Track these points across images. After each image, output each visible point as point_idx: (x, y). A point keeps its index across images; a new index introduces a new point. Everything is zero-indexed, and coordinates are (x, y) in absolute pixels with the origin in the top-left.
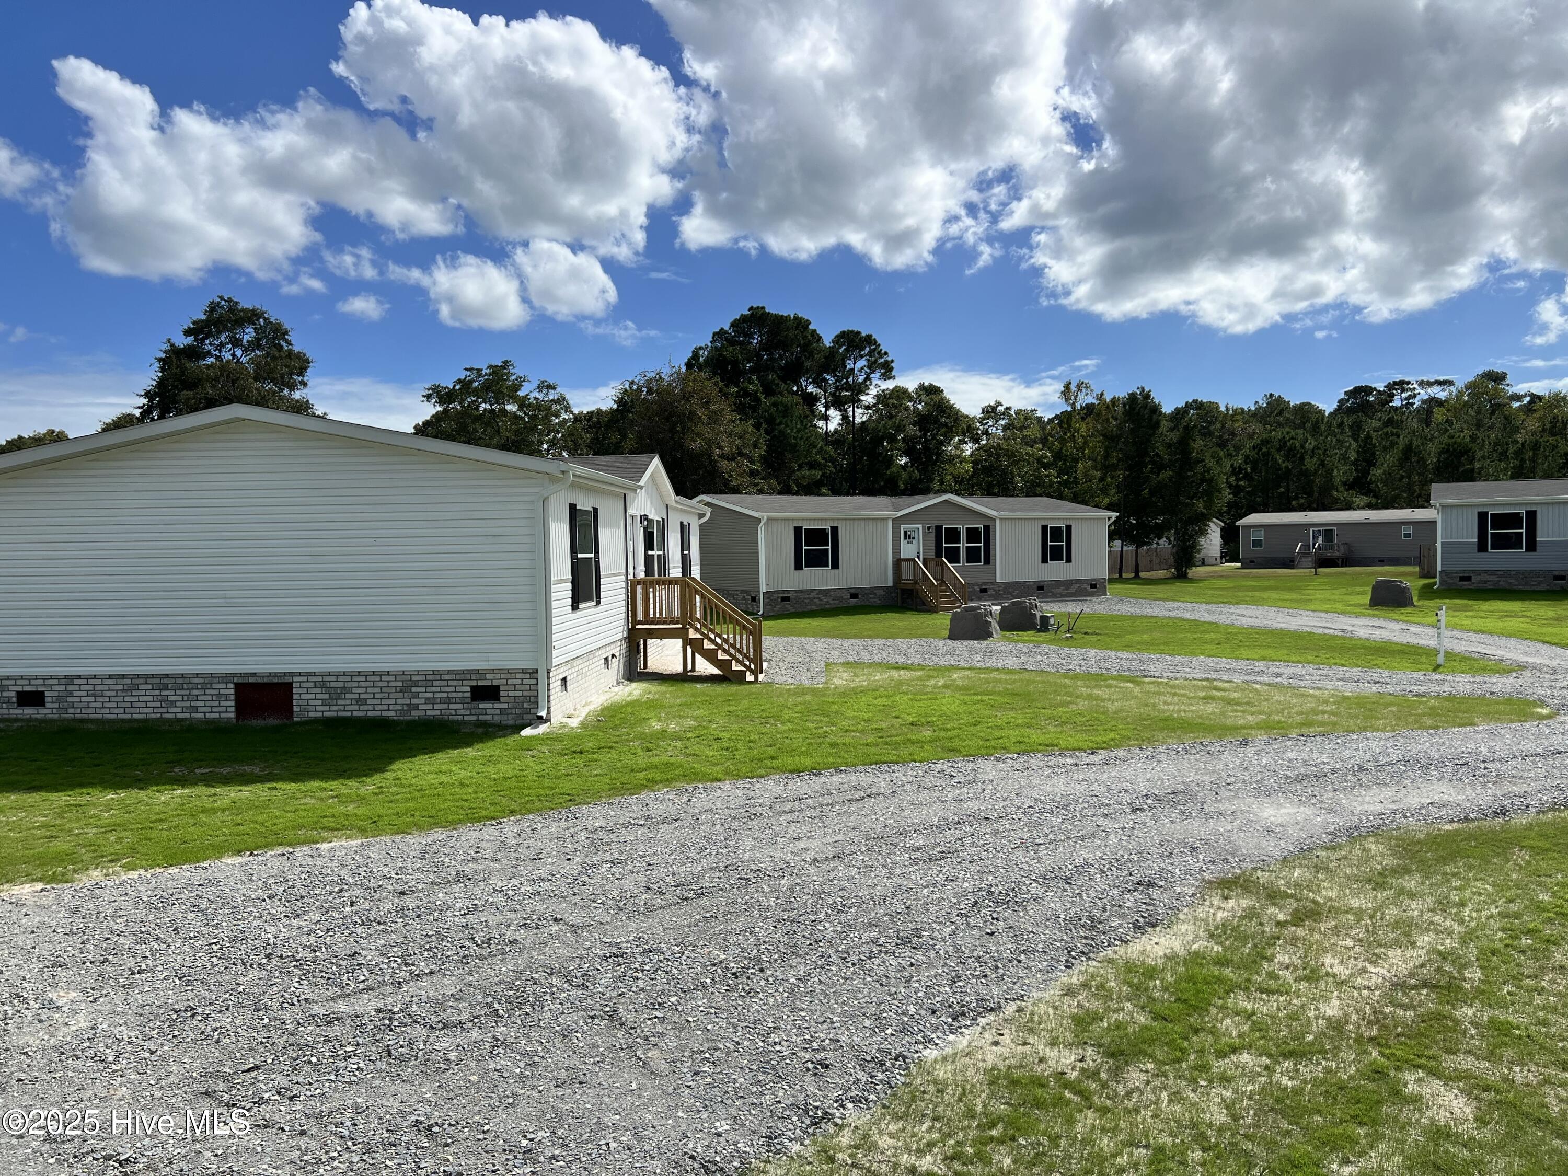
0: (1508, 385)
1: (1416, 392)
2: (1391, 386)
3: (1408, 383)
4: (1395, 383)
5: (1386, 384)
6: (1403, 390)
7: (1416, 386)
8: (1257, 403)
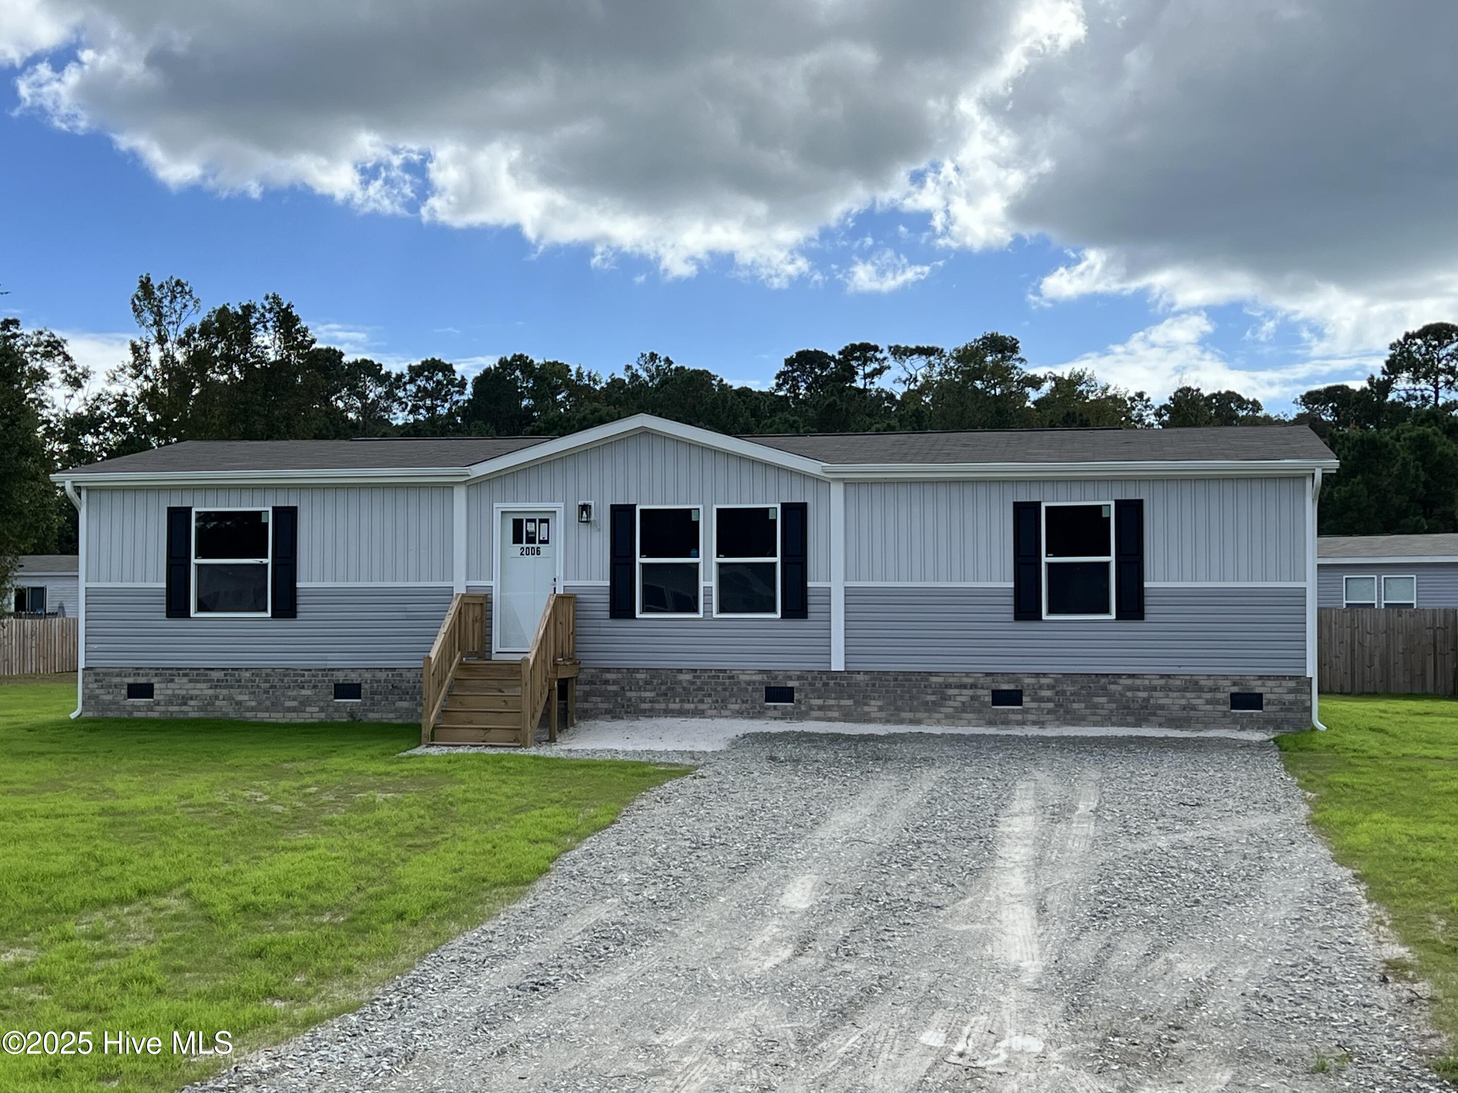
0: (1022, 360)
1: (886, 363)
2: (849, 352)
3: (876, 349)
4: (854, 348)
5: (842, 348)
6: (865, 362)
7: (886, 353)
8: (628, 367)
